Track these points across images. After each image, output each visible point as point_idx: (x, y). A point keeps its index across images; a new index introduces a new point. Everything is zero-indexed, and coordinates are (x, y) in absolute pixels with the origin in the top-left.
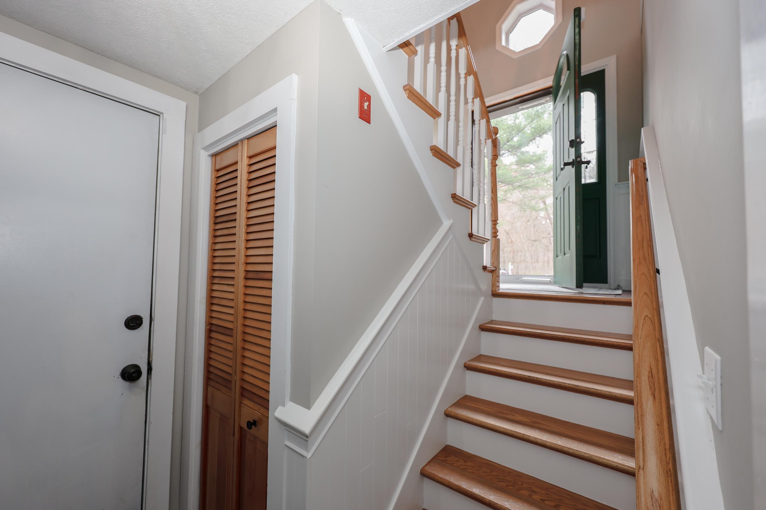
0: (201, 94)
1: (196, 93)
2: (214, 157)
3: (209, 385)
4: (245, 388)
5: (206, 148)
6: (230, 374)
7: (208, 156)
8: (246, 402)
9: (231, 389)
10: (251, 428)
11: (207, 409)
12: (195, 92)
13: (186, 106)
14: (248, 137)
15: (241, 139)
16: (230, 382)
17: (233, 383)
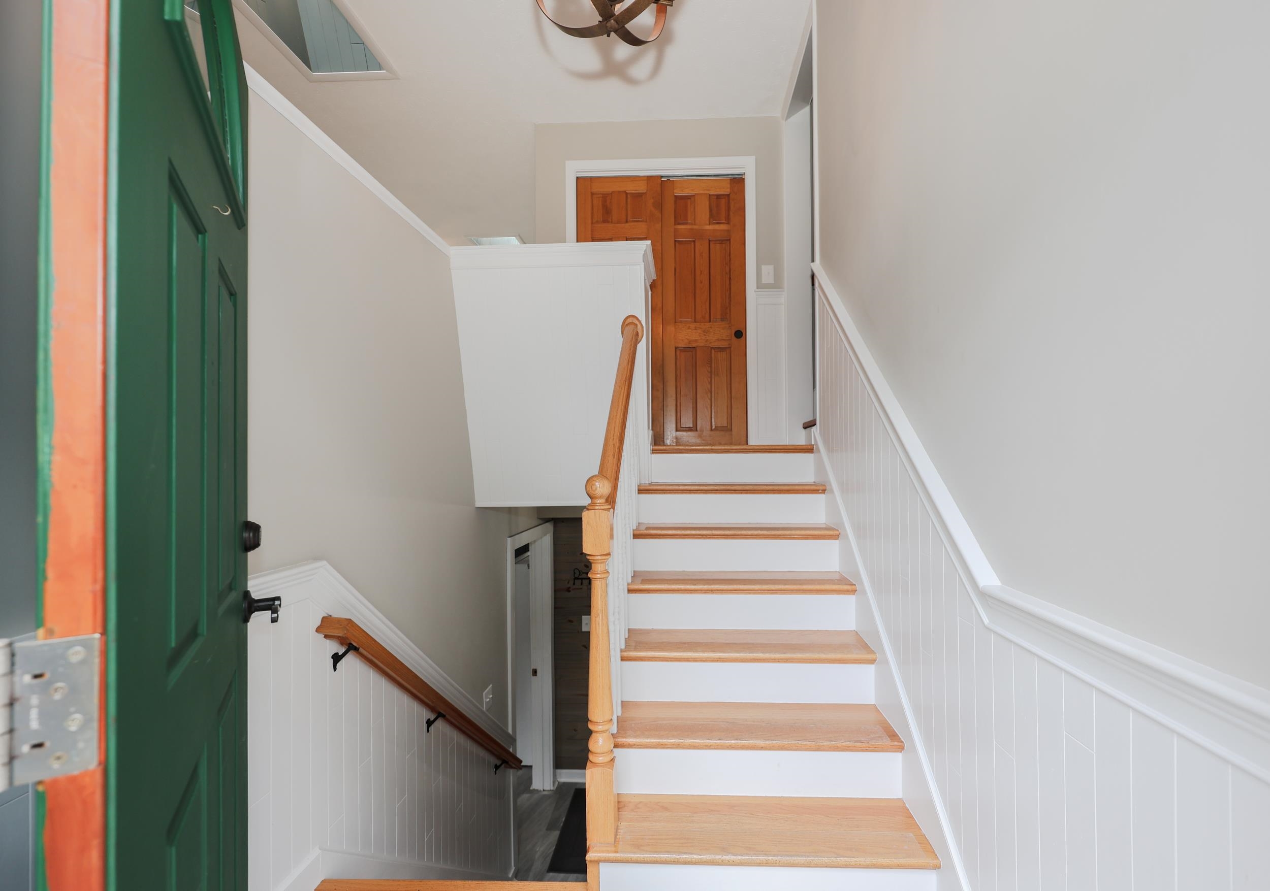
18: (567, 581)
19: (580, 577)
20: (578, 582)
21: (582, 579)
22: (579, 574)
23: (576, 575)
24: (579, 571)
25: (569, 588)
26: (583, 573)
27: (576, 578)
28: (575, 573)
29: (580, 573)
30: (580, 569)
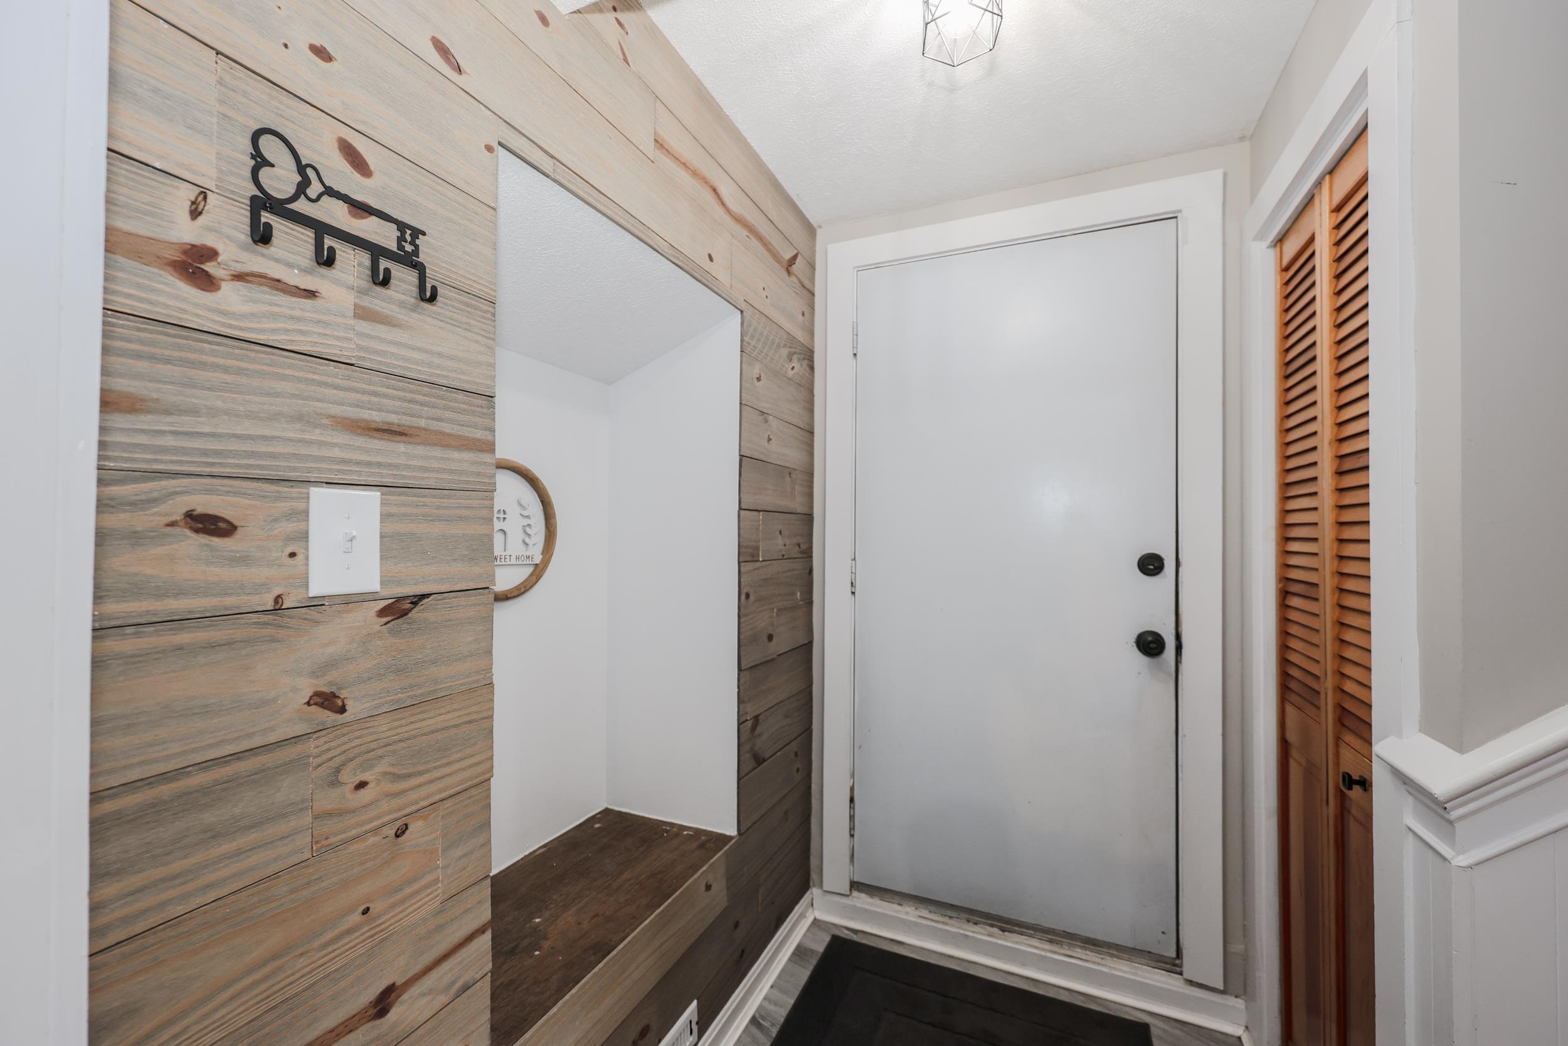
0: (1252, 136)
1: (1242, 139)
2: (1278, 245)
3: (1289, 702)
4: (1346, 709)
5: (1260, 237)
6: (1317, 677)
7: (1268, 247)
8: (1349, 738)
9: (1319, 708)
10: (1350, 788)
11: (1284, 746)
12: (1240, 138)
13: (1222, 175)
14: (1329, 170)
15: (1316, 181)
16: (1318, 693)
17: (1323, 695)
18: (189, 192)
19: (301, 206)
21: (321, 228)
22: (301, 188)
23: (276, 184)
24: (301, 168)
25: (209, 253)
26: (330, 192)
27: (270, 204)
28: (260, 162)
29: (306, 182)
30: (305, 154)
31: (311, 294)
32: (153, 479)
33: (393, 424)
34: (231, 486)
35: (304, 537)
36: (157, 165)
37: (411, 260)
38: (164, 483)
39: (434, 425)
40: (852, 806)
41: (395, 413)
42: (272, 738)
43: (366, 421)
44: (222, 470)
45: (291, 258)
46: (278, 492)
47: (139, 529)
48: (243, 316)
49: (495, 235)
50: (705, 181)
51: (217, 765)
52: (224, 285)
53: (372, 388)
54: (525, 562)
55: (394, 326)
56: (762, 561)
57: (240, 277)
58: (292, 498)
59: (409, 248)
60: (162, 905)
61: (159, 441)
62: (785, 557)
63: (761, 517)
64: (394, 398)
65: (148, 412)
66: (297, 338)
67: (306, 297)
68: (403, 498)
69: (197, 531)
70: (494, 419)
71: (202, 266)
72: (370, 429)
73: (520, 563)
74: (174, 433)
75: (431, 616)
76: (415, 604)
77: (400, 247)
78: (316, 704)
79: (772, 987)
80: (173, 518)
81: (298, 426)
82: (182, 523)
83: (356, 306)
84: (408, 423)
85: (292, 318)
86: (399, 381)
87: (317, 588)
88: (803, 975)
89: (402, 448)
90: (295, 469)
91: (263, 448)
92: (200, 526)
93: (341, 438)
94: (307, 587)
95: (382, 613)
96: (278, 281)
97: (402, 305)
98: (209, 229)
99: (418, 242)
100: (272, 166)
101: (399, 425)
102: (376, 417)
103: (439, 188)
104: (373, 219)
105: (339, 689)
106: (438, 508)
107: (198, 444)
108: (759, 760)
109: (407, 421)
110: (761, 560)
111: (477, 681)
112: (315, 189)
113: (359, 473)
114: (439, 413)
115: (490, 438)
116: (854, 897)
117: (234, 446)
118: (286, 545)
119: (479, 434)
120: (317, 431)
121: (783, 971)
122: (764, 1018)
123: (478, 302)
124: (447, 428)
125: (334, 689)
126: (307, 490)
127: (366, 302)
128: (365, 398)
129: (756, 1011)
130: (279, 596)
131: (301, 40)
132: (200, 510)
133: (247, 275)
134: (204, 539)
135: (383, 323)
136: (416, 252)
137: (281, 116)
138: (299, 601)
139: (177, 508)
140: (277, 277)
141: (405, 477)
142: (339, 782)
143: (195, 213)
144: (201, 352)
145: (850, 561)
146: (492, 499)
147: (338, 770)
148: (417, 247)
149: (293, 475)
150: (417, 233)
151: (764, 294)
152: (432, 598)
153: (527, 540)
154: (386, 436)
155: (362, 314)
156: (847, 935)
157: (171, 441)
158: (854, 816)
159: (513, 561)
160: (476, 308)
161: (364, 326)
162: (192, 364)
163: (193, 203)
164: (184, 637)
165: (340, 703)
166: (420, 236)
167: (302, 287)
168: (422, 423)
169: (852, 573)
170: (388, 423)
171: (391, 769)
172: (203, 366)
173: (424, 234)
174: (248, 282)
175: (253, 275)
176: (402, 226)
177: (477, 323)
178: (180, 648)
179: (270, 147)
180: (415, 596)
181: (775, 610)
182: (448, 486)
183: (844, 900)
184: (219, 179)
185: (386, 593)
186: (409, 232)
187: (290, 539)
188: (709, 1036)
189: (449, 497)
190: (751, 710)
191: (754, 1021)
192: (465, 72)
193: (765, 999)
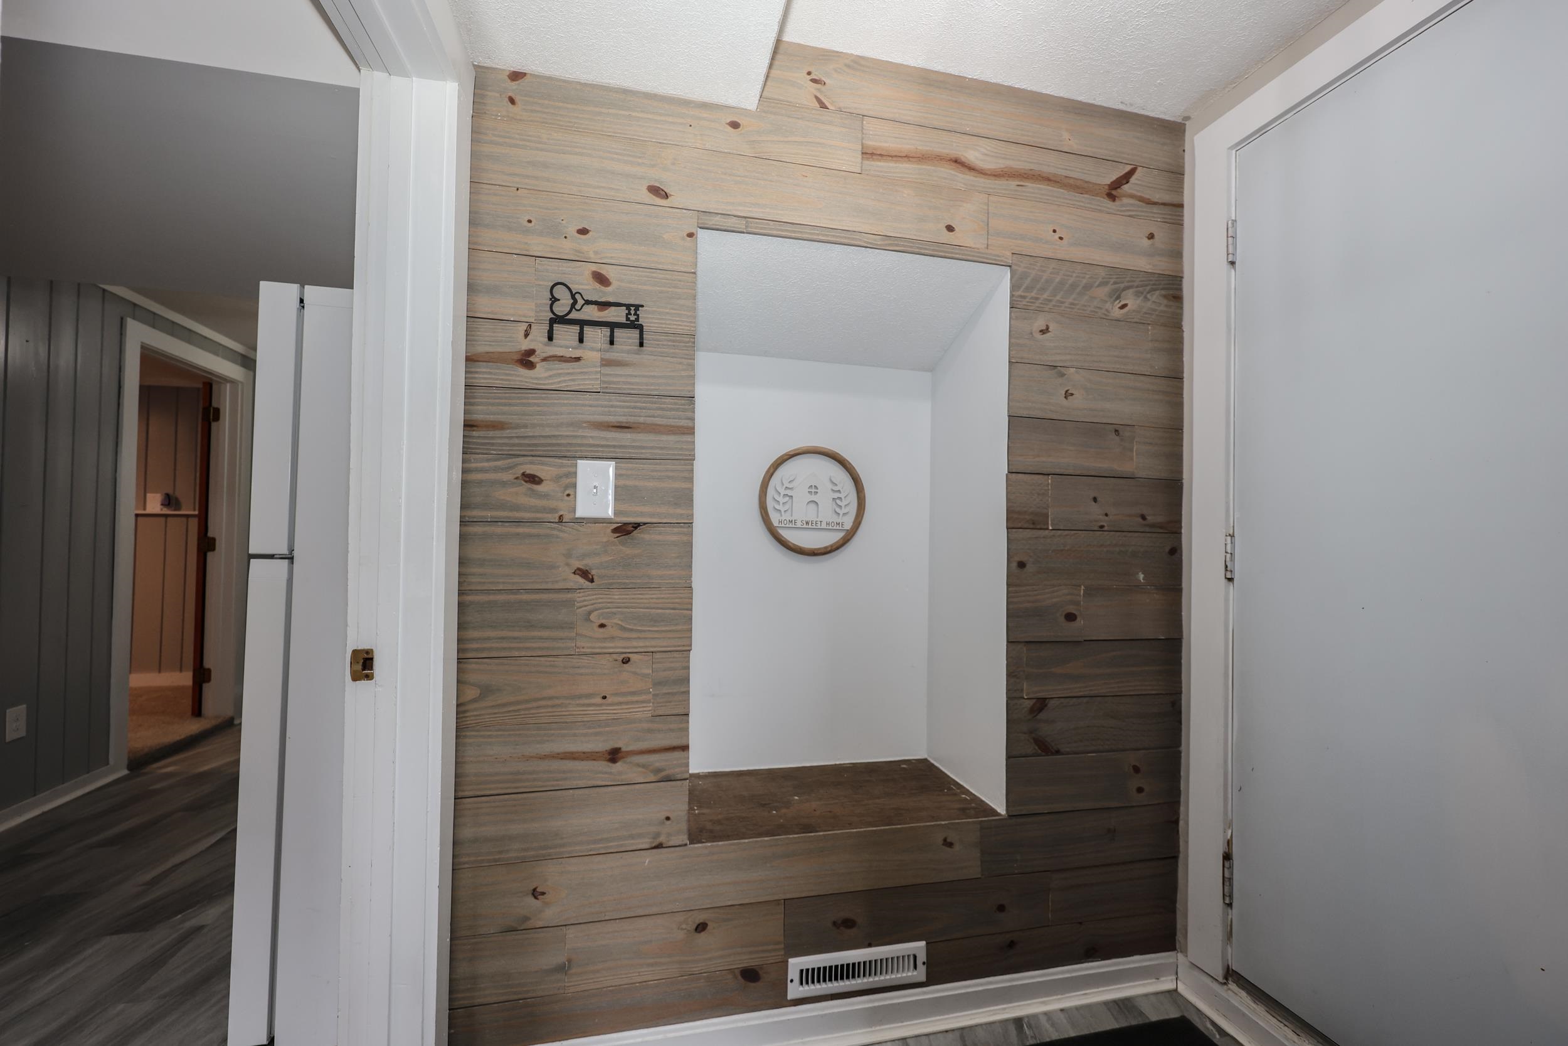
18: (524, 326)
19: (574, 315)
20: (566, 335)
21: (582, 323)
22: (573, 306)
23: (561, 309)
24: (573, 296)
25: (532, 352)
26: (588, 302)
27: (558, 320)
28: (554, 300)
29: (575, 302)
30: (575, 288)
31: (578, 359)
32: (510, 458)
33: (622, 422)
34: (541, 461)
35: (574, 486)
36: (512, 319)
37: (634, 325)
38: (517, 459)
39: (649, 420)
40: (1227, 864)
41: (624, 416)
42: (557, 586)
43: (607, 422)
44: (536, 453)
45: (567, 343)
46: (562, 463)
47: (505, 480)
48: (546, 378)
49: (695, 290)
50: (938, 159)
51: (532, 592)
52: (538, 365)
53: (611, 403)
54: (835, 528)
55: (624, 365)
56: (1051, 530)
57: (545, 360)
58: (568, 466)
59: (632, 318)
60: (511, 649)
61: (512, 441)
62: (1106, 528)
63: (1050, 481)
64: (623, 407)
65: (508, 428)
66: (570, 384)
67: (576, 361)
68: (630, 465)
69: (526, 482)
70: (694, 412)
71: (530, 359)
72: (609, 426)
73: (830, 527)
74: (517, 437)
75: (647, 537)
76: (636, 528)
77: (628, 319)
78: (578, 574)
79: (1062, 1010)
80: (517, 476)
81: (571, 429)
82: (520, 478)
83: (602, 359)
84: (632, 421)
85: (568, 374)
86: (627, 397)
87: (579, 513)
88: (1109, 1024)
89: (629, 436)
90: (569, 451)
91: (554, 441)
92: (528, 479)
93: (596, 433)
94: (575, 513)
95: (615, 530)
96: (562, 357)
97: (628, 352)
98: (532, 341)
99: (638, 312)
100: (559, 300)
101: (627, 423)
102: (612, 419)
103: (654, 275)
104: (613, 308)
105: (590, 569)
106: (652, 471)
107: (526, 441)
108: (1045, 747)
109: (632, 419)
110: (1050, 528)
111: (678, 583)
112: (580, 302)
113: (603, 452)
114: (651, 412)
115: (690, 424)
116: (1229, 989)
117: (543, 441)
118: (565, 490)
119: (683, 423)
120: (580, 431)
121: (1088, 1007)
122: (1030, 1026)
123: (682, 337)
124: (658, 421)
125: (587, 569)
126: (575, 462)
127: (608, 356)
128: (606, 409)
129: (1028, 1016)
130: (561, 516)
131: (572, 230)
132: (528, 472)
133: (548, 357)
134: (529, 485)
135: (618, 366)
136: (637, 319)
137: (564, 273)
138: (570, 519)
139: (519, 473)
140: (561, 355)
141: (630, 453)
142: (590, 619)
143: (526, 335)
144: (528, 398)
145: (1223, 537)
146: (692, 465)
147: (590, 613)
148: (638, 315)
149: (568, 454)
150: (637, 307)
151: (1057, 236)
152: (646, 525)
153: (838, 510)
154: (619, 430)
155: (607, 363)
156: (1208, 1029)
157: (516, 441)
158: (1231, 879)
159: (824, 526)
160: (680, 342)
161: (608, 370)
162: (524, 405)
163: (526, 331)
164: (520, 530)
165: (591, 577)
166: (640, 308)
167: (573, 357)
168: (642, 420)
169: (1226, 552)
170: (619, 422)
171: (620, 622)
172: (529, 405)
173: (642, 306)
174: (548, 361)
175: (551, 357)
176: (628, 306)
177: (681, 351)
178: (518, 534)
179: (560, 292)
180: (636, 523)
181: (1083, 587)
182: (658, 457)
183: (1216, 987)
184: (536, 316)
185: (619, 519)
186: (632, 308)
187: (566, 487)
188: (943, 990)
189: (660, 464)
190: (1030, 691)
191: (1018, 1022)
192: (671, 195)
193: (1046, 1014)
